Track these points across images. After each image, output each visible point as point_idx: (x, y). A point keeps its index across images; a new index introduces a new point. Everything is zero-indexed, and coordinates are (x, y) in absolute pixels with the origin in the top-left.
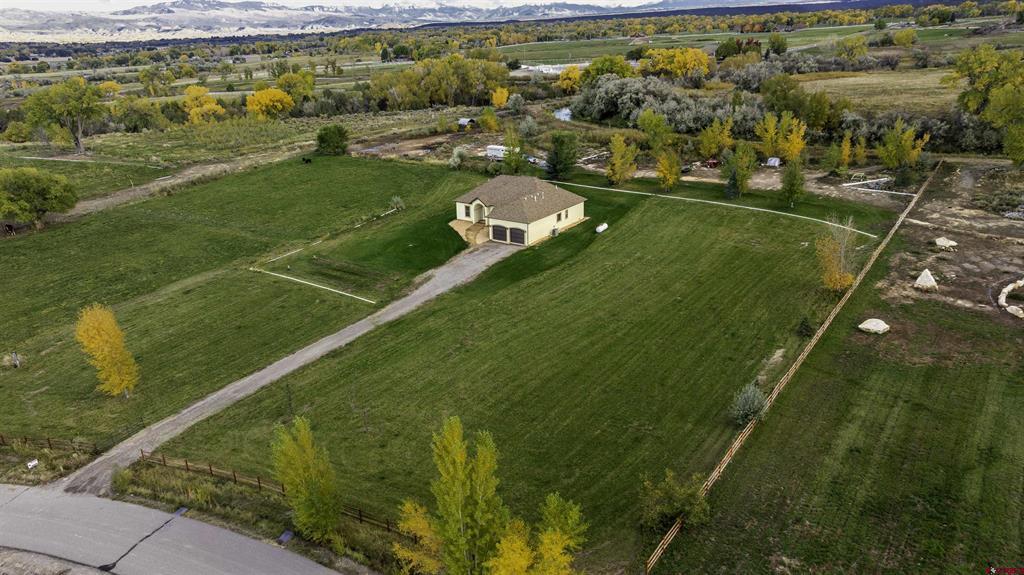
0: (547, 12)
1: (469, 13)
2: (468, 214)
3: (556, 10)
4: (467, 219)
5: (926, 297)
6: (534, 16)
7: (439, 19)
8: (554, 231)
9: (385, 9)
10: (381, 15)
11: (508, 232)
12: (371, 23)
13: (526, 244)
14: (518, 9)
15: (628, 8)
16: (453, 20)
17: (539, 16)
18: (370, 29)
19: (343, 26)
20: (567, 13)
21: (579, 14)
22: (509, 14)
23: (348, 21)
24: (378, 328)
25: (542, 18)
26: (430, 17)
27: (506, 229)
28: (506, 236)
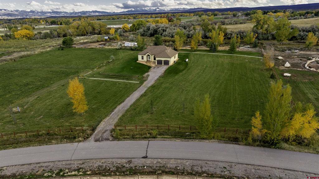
0: (90, 13)
1: (63, 14)
2: (143, 59)
3: (93, 13)
4: (143, 60)
5: (289, 69)
6: (86, 15)
7: (52, 15)
8: (175, 61)
9: (32, 11)
10: (30, 14)
11: (163, 62)
12: (26, 16)
13: (170, 65)
14: (80, 12)
15: (117, 13)
16: (57, 16)
17: (88, 14)
18: (27, 18)
19: (15, 17)
20: (97, 14)
21: (101, 14)
22: (77, 14)
23: (18, 15)
24: (149, 88)
25: (89, 15)
26: (49, 15)
28: (162, 63)
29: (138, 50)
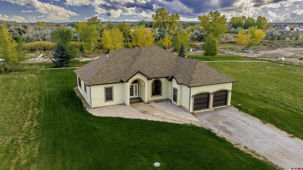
11: (212, 98)
13: (228, 103)
27: (208, 94)
28: (208, 102)
29: (11, 71)
